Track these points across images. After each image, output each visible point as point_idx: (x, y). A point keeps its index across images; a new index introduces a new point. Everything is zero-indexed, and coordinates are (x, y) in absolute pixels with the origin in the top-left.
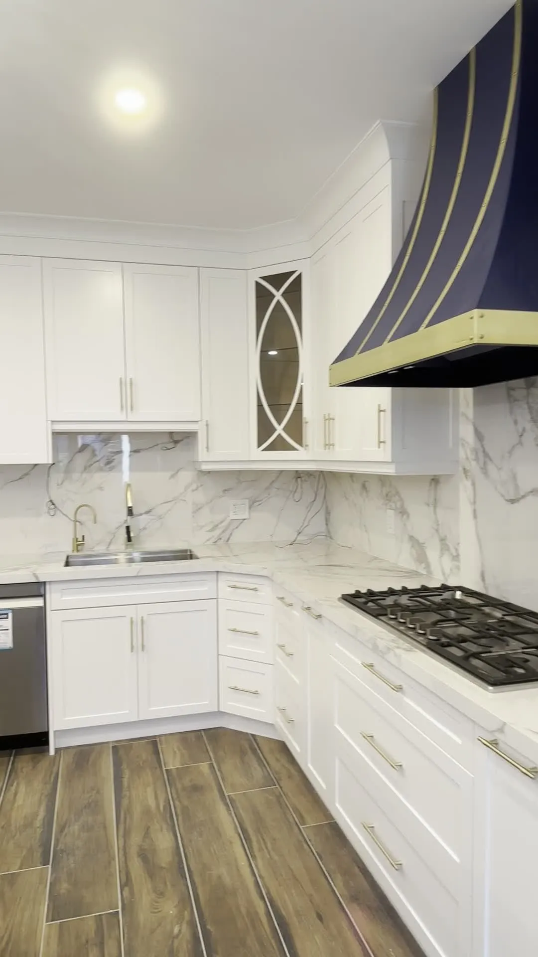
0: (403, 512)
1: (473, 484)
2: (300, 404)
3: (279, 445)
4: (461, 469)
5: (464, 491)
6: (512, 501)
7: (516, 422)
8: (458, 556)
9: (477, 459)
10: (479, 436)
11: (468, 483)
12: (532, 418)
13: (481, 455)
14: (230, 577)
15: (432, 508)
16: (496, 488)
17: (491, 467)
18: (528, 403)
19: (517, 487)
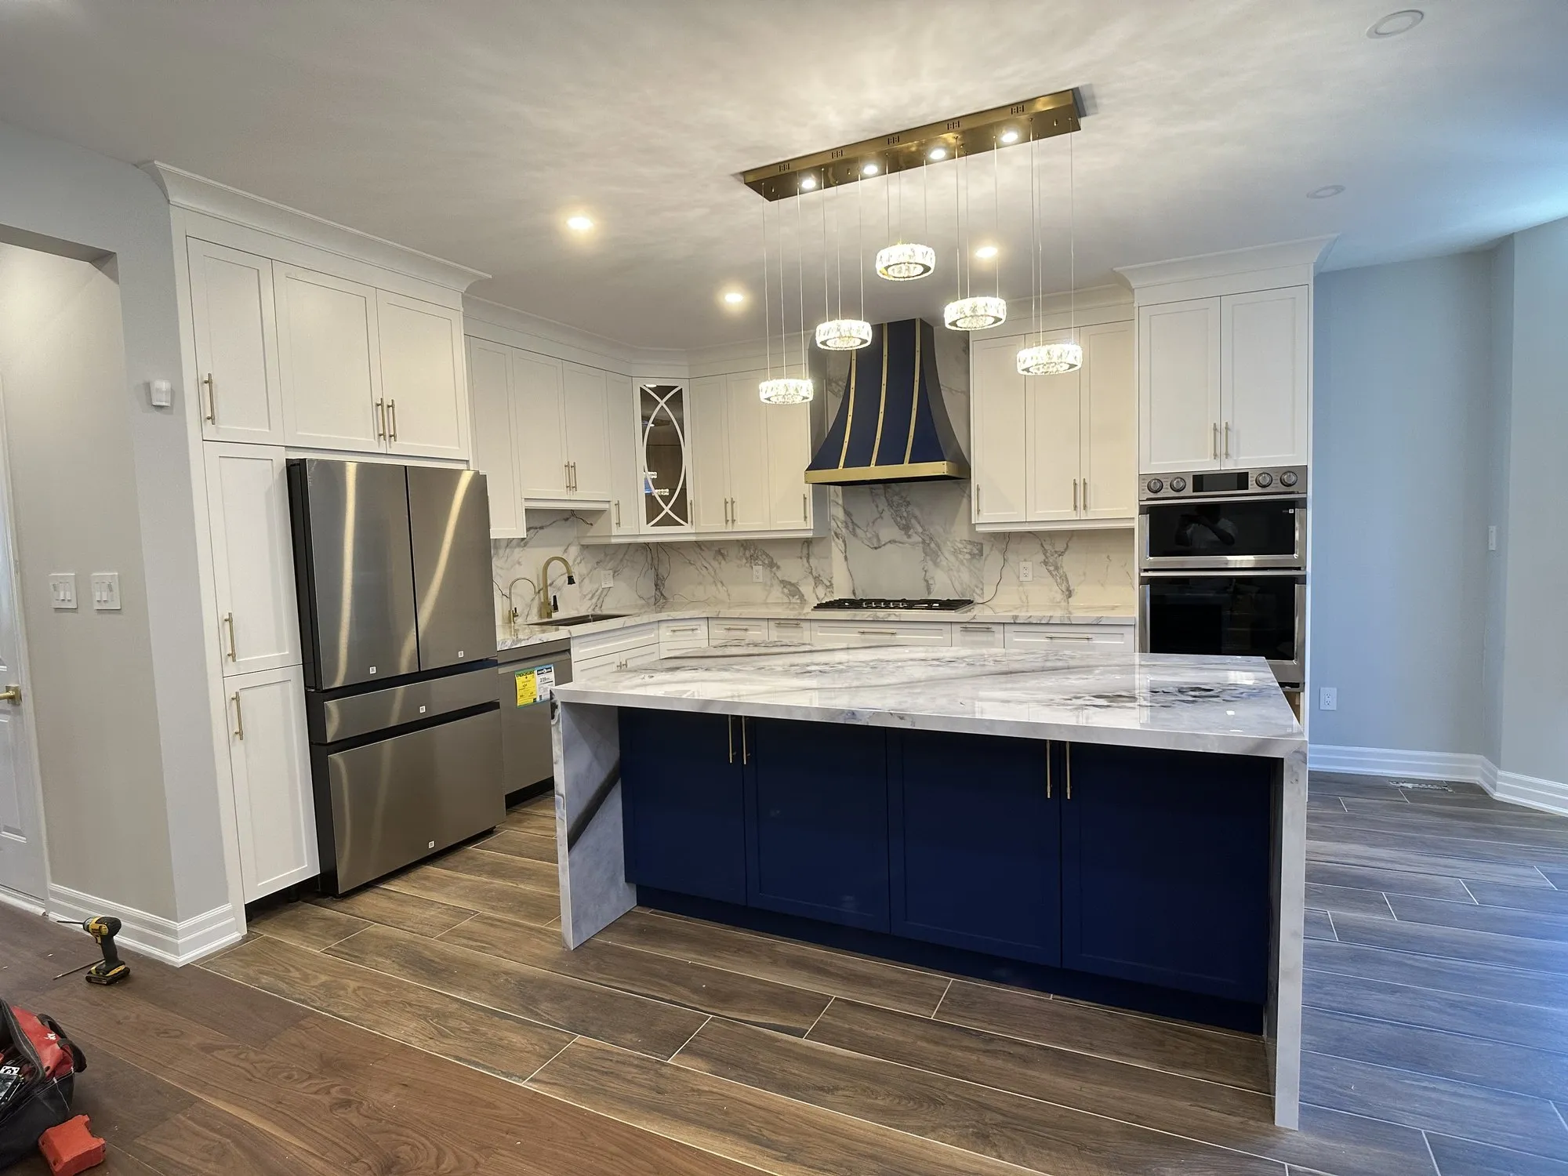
0: (772, 565)
1: (844, 541)
2: (684, 490)
3: (667, 521)
4: (833, 533)
5: (836, 549)
6: (876, 548)
7: (877, 507)
8: (831, 585)
9: (847, 527)
10: (847, 513)
11: (840, 542)
12: (889, 504)
13: (850, 524)
14: (671, 624)
15: (805, 560)
16: (863, 542)
17: (858, 531)
18: (885, 497)
19: (879, 540)
